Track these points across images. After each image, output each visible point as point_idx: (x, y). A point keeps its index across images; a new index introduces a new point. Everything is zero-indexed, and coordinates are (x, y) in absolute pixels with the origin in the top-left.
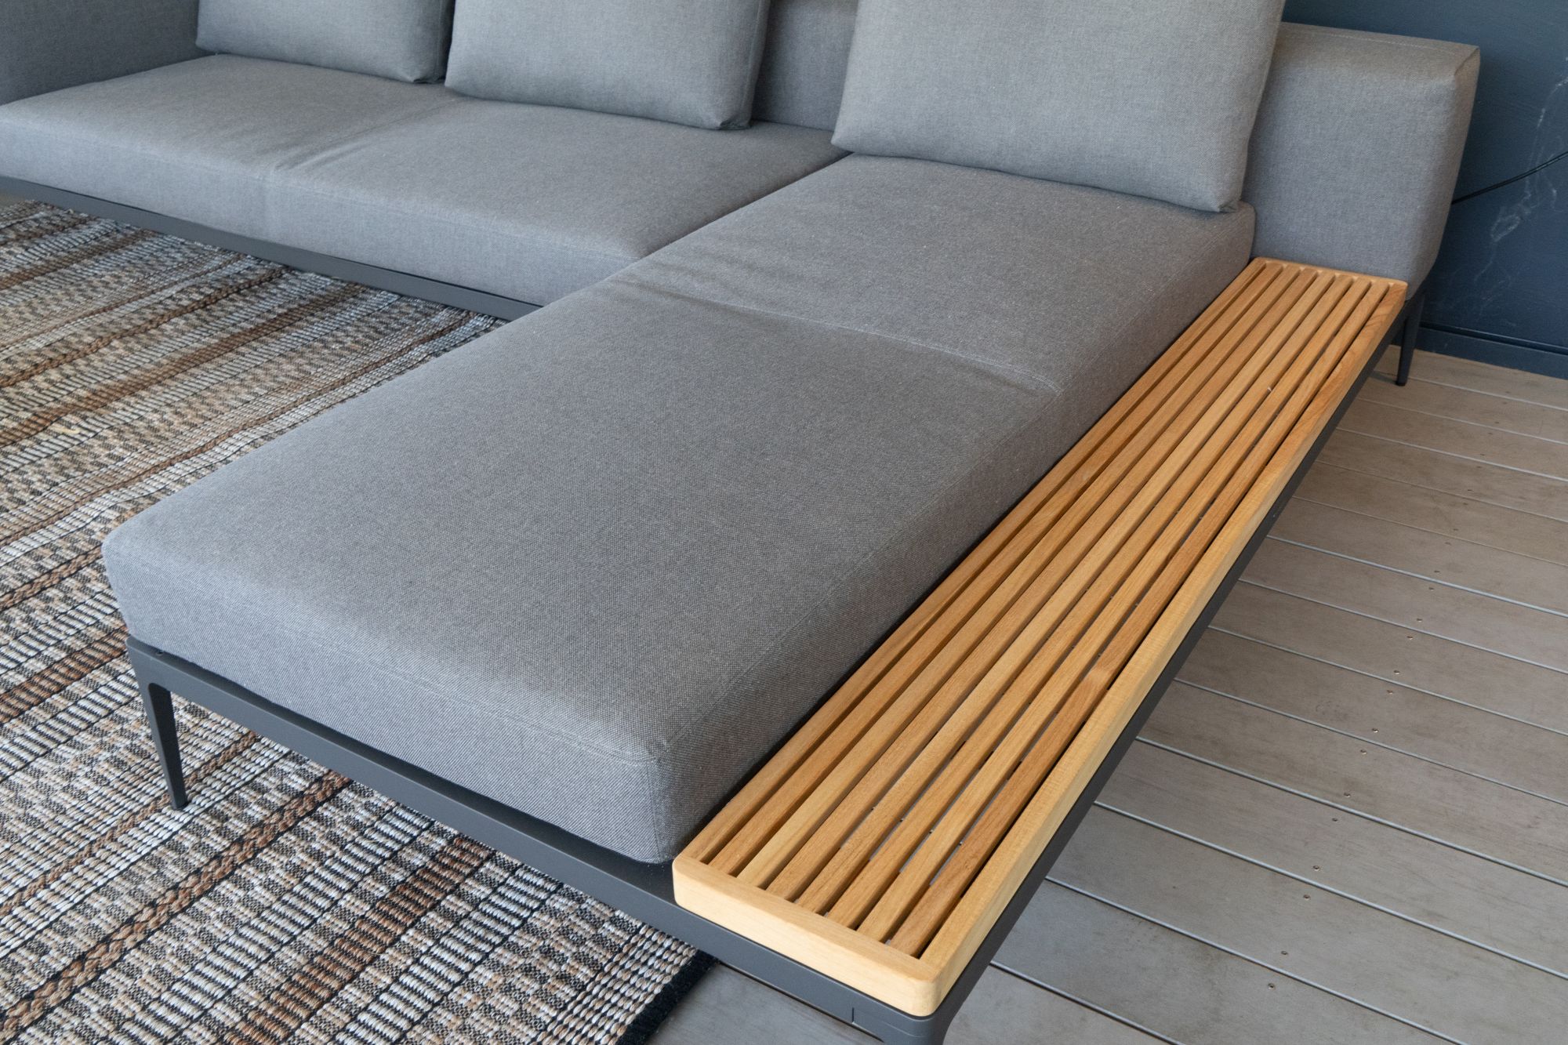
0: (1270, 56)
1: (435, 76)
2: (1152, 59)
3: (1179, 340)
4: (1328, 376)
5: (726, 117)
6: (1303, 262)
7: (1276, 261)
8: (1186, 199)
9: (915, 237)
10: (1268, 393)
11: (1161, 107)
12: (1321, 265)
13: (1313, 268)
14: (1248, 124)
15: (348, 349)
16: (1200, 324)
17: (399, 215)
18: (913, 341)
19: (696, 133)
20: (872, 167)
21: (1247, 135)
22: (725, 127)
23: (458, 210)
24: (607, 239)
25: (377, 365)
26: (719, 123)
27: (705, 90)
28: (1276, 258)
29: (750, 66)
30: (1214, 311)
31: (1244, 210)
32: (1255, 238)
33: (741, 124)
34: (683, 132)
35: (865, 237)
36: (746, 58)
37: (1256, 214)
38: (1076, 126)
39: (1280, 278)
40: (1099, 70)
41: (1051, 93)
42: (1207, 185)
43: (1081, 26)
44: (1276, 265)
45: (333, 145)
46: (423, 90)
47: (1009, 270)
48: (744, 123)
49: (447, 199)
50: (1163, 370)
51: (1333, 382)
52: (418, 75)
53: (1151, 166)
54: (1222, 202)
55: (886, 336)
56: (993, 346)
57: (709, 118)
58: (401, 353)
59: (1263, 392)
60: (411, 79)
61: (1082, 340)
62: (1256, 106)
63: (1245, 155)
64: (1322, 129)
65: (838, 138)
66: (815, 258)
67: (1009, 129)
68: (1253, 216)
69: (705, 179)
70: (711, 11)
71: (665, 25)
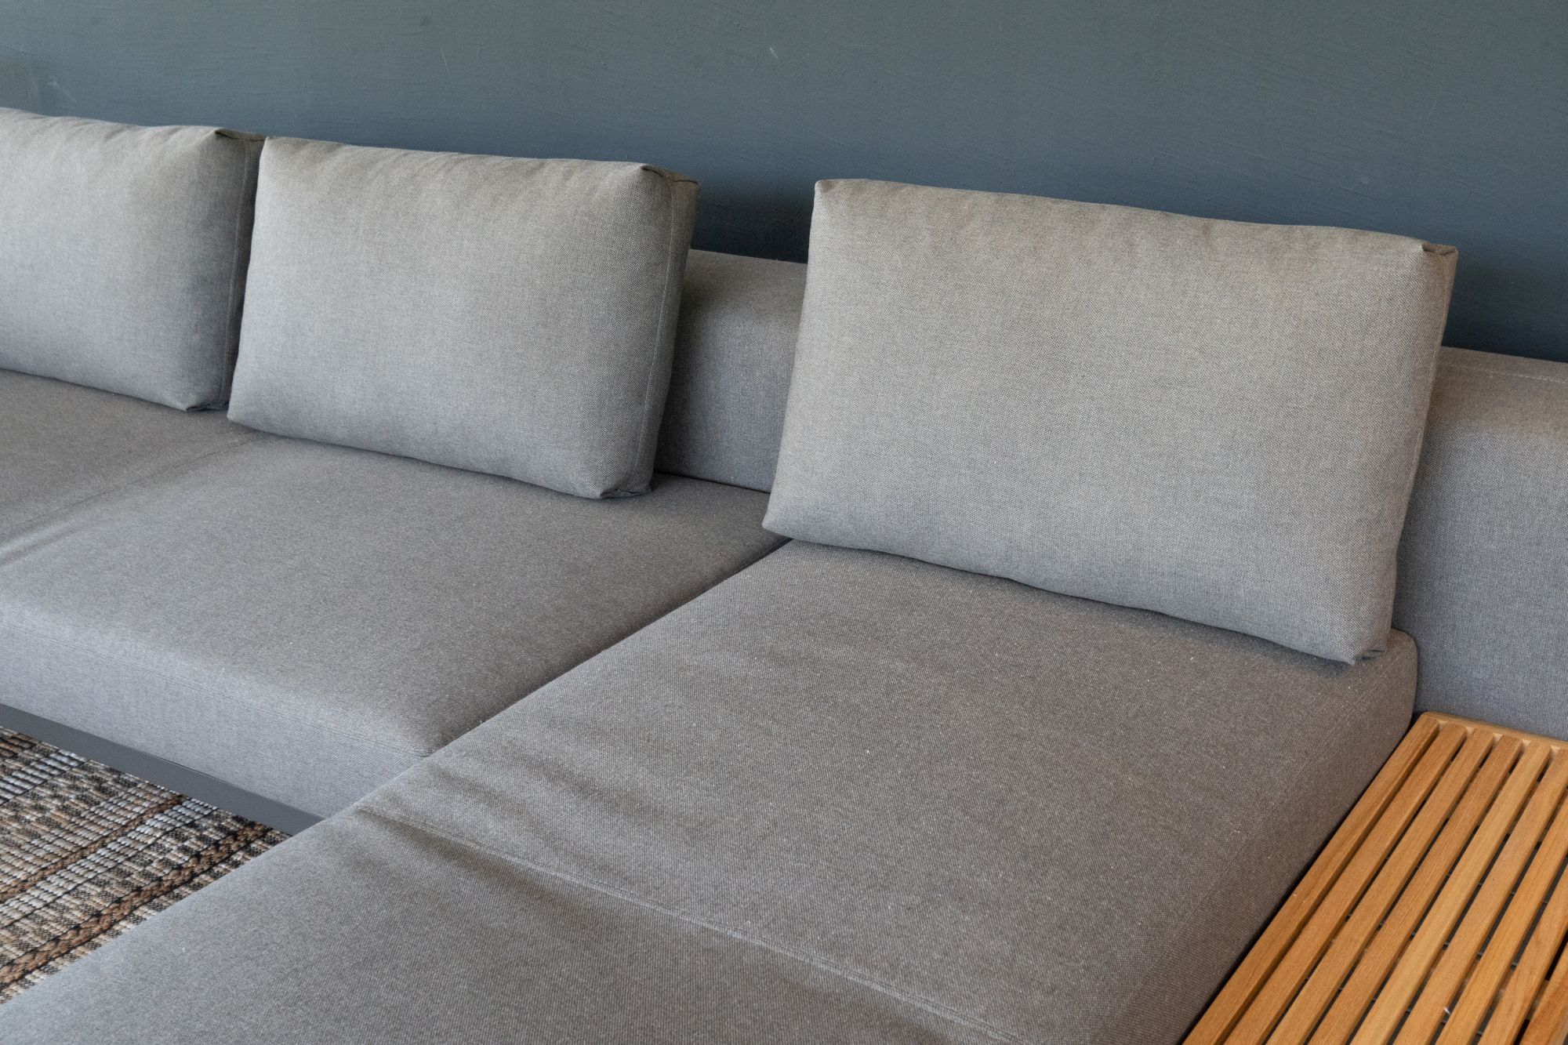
0: (1422, 424)
1: (214, 404)
2: (1234, 432)
3: (1294, 895)
4: (1548, 975)
5: (609, 484)
6: (1498, 724)
7: (1455, 721)
8: (1301, 644)
9: (855, 730)
10: (1446, 1017)
11: (1252, 504)
12: (1526, 730)
13: (1515, 735)
14: (1393, 531)
15: (49, 822)
16: (1330, 859)
17: (91, 656)
18: (820, 962)
19: (564, 506)
20: (818, 571)
21: (1393, 544)
22: (610, 496)
23: (171, 655)
24: (381, 716)
25: (82, 852)
26: (598, 493)
27: (578, 444)
28: (1456, 715)
29: (647, 407)
30: (1353, 831)
31: (1397, 649)
32: (1418, 690)
33: (636, 489)
34: (546, 503)
35: (775, 728)
36: (640, 396)
37: (1418, 648)
38: (1122, 526)
39: (1463, 754)
40: (1154, 445)
41: (1081, 474)
42: (1332, 624)
43: (1123, 377)
44: (1457, 727)
45: (31, 527)
46: (199, 423)
47: (1001, 802)
48: (641, 488)
49: (159, 635)
50: (1266, 965)
51: (1554, 996)
52: (192, 400)
53: (1242, 593)
54: (1359, 649)
55: (777, 950)
56: (957, 974)
57: (583, 485)
58: (124, 830)
59: (1436, 1018)
60: (183, 406)
61: (1113, 955)
62: (1405, 499)
63: (1393, 574)
64: (1514, 527)
65: (775, 518)
66: (689, 773)
67: (1020, 525)
68: (1414, 654)
69: (558, 597)
70: (587, 332)
71: (520, 351)
